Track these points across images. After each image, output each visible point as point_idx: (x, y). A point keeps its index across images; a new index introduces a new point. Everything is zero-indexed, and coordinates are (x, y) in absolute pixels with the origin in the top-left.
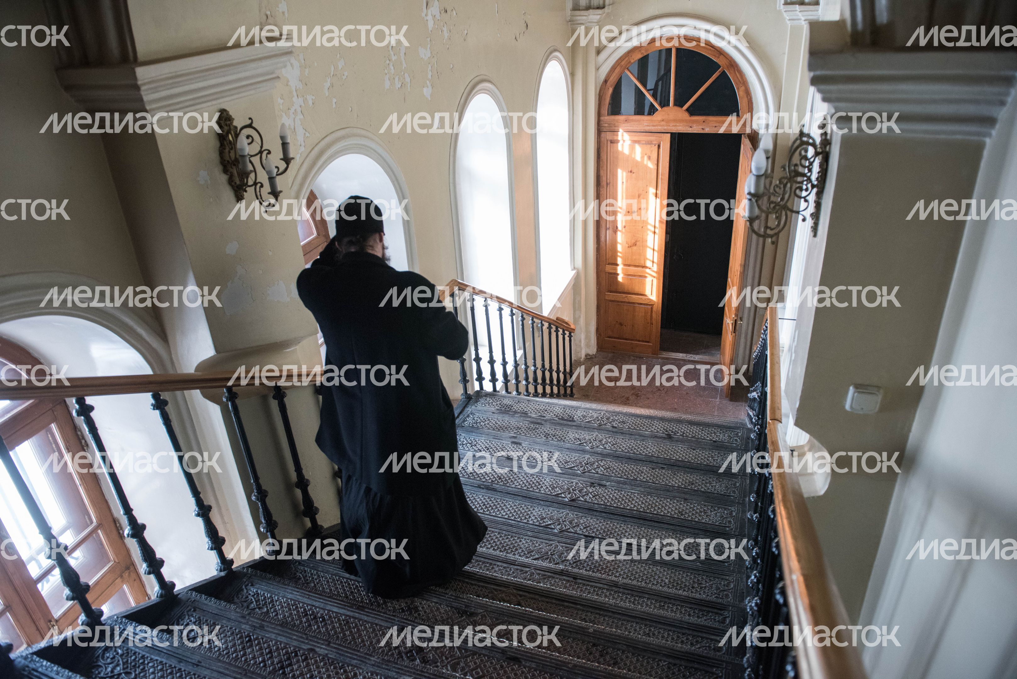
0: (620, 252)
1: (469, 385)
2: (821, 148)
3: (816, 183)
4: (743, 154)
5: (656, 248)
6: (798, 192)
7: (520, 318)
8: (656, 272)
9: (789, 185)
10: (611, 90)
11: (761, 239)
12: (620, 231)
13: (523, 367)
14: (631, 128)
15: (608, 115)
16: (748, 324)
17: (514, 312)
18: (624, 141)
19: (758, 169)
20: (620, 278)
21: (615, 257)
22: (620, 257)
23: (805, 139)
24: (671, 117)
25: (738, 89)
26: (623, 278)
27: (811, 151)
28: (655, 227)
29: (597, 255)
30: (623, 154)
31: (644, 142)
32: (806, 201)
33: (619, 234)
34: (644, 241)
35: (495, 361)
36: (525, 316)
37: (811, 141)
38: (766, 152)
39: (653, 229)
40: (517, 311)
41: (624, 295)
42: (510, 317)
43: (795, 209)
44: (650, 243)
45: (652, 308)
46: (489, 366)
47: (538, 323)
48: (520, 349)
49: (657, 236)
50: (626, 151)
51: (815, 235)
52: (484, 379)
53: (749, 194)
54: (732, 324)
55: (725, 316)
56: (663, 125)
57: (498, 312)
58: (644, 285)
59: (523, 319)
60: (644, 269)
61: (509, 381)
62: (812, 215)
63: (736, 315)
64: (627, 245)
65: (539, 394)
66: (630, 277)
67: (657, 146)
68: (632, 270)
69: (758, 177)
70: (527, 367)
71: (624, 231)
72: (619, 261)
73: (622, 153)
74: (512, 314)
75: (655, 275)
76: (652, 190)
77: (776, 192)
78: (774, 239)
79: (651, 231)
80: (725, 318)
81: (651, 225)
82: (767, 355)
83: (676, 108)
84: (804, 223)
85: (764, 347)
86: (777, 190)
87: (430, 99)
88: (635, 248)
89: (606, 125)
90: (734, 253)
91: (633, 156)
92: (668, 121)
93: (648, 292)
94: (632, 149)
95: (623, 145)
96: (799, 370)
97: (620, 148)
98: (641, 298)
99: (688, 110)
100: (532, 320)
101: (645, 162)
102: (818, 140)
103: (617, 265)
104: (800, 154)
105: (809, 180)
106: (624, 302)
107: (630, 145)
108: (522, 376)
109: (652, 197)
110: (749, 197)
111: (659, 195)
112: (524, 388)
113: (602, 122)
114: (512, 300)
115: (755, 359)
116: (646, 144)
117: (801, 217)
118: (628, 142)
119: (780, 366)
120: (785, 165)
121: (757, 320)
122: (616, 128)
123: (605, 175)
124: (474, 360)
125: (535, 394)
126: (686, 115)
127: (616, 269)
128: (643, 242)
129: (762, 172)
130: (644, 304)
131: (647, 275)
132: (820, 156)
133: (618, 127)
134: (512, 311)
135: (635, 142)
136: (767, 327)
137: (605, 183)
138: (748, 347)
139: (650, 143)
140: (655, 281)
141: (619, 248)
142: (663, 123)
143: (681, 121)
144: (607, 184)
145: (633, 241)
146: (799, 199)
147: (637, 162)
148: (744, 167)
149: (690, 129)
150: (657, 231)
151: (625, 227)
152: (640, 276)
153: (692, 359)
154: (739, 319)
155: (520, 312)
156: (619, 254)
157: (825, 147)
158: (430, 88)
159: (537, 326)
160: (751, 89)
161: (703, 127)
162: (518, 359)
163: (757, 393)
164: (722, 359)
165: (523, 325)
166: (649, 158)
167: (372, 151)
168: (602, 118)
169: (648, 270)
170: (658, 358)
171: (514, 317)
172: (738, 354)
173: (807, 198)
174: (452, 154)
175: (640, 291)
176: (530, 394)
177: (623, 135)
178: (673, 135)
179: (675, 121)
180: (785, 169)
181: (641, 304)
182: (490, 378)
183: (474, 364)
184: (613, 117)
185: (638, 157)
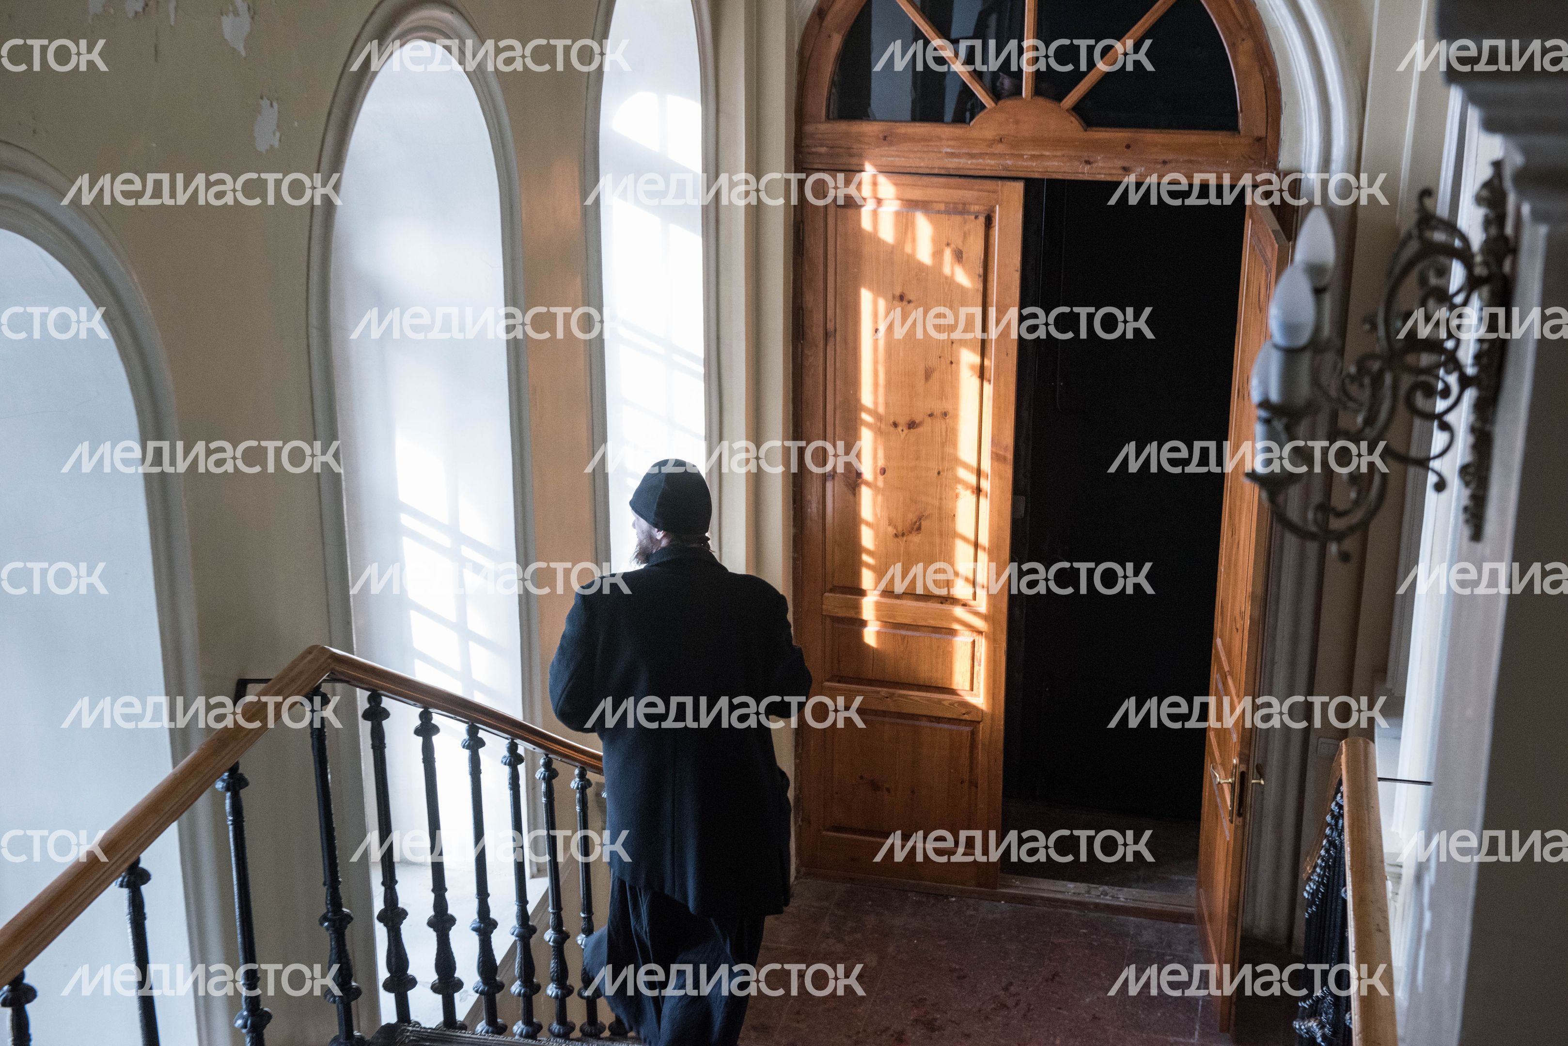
0: (870, 553)
1: (359, 1006)
2: (1485, 263)
3: (1470, 371)
4: (1252, 249)
5: (984, 539)
6: (1420, 401)
7: (540, 772)
8: (985, 618)
9: (1388, 378)
10: (836, 42)
11: (1312, 547)
12: (868, 484)
13: (549, 935)
14: (900, 162)
15: (828, 118)
16: (1283, 786)
17: (521, 751)
18: (879, 201)
19: (1289, 328)
20: (870, 636)
21: (853, 567)
22: (869, 566)
23: (1439, 236)
24: (1027, 128)
25: (1233, 46)
26: (878, 633)
27: (1457, 274)
28: (979, 473)
29: (795, 560)
30: (878, 241)
31: (942, 207)
32: (1445, 427)
33: (866, 495)
34: (947, 517)
35: (452, 921)
36: (557, 764)
37: (1457, 243)
38: (1314, 271)
39: (972, 479)
40: (530, 747)
41: (884, 691)
42: (507, 769)
43: (1414, 453)
44: (964, 524)
45: (973, 733)
46: (431, 936)
47: (600, 786)
48: (539, 872)
49: (985, 503)
50: (887, 233)
51: (1477, 535)
52: (412, 982)
53: (1265, 404)
54: (1233, 785)
55: (1207, 760)
56: (1001, 156)
57: (467, 753)
58: (947, 657)
59: (551, 774)
60: (945, 607)
61: (500, 987)
62: (1464, 471)
63: (1244, 758)
64: (891, 530)
65: (602, 1029)
66: (904, 632)
67: (982, 219)
68: (910, 610)
69: (1291, 354)
70: (562, 937)
71: (880, 484)
72: (867, 579)
73: (874, 238)
74: (514, 759)
75: (980, 624)
76: (969, 358)
77: (1351, 399)
78: (1350, 544)
79: (966, 485)
80: (1209, 767)
81: (966, 466)
82: (1345, 902)
83: (1041, 101)
84: (1444, 495)
85: (1334, 867)
86: (1353, 389)
87: (243, 53)
88: (915, 539)
89: (823, 150)
90: (1229, 560)
91: (908, 249)
92: (1017, 143)
93: (960, 680)
94: (905, 225)
95: (875, 213)
96: (1447, 972)
97: (866, 223)
98: (940, 702)
99: (1077, 109)
100: (582, 776)
101: (947, 270)
102: (1477, 238)
103: (862, 593)
104: (1423, 280)
105: (1452, 362)
106: (884, 713)
107: (897, 214)
108: (546, 965)
109: (968, 383)
110: (1263, 413)
111: (991, 372)
112: (554, 1007)
113: (807, 142)
114: (516, 712)
115: (1310, 903)
116: (947, 212)
117: (1432, 479)
118: (891, 206)
119: (1388, 942)
120: (1375, 315)
121: (1311, 774)
122: (854, 161)
123: (821, 306)
124: (381, 918)
125: (587, 1028)
126: (1072, 127)
127: (857, 608)
128: (940, 520)
129: (1304, 338)
130: (950, 721)
131: (956, 626)
132: (1485, 290)
133: (860, 156)
134: (513, 748)
135: (912, 205)
136: (1341, 807)
137: (821, 330)
138: (1287, 863)
139: (958, 209)
140: (982, 646)
141: (867, 538)
142: (1000, 148)
143: (1057, 143)
144: (826, 335)
145: (911, 517)
146: (1427, 423)
147: (921, 266)
148: (1254, 290)
149: (1087, 168)
150: (985, 485)
151: (883, 471)
152: (936, 630)
153: (1107, 900)
154: (1252, 771)
155: (538, 750)
156: (865, 558)
157: (1500, 263)
158: (245, 19)
159: (598, 795)
160: (1274, 46)
161: (1126, 164)
162: (530, 908)
163: (1322, 1026)
164: (1204, 902)
165: (550, 794)
166: (959, 256)
167: (37, 216)
168: (809, 128)
169: (959, 612)
170: (997, 898)
171: (521, 768)
172: (1255, 886)
173: (1450, 418)
174: (317, 231)
175: (937, 677)
176: (573, 1028)
177: (875, 184)
178: (1032, 187)
179: (1039, 141)
180: (1374, 327)
181: (939, 720)
182: (434, 977)
183: (381, 932)
184: (842, 126)
185: (924, 253)
